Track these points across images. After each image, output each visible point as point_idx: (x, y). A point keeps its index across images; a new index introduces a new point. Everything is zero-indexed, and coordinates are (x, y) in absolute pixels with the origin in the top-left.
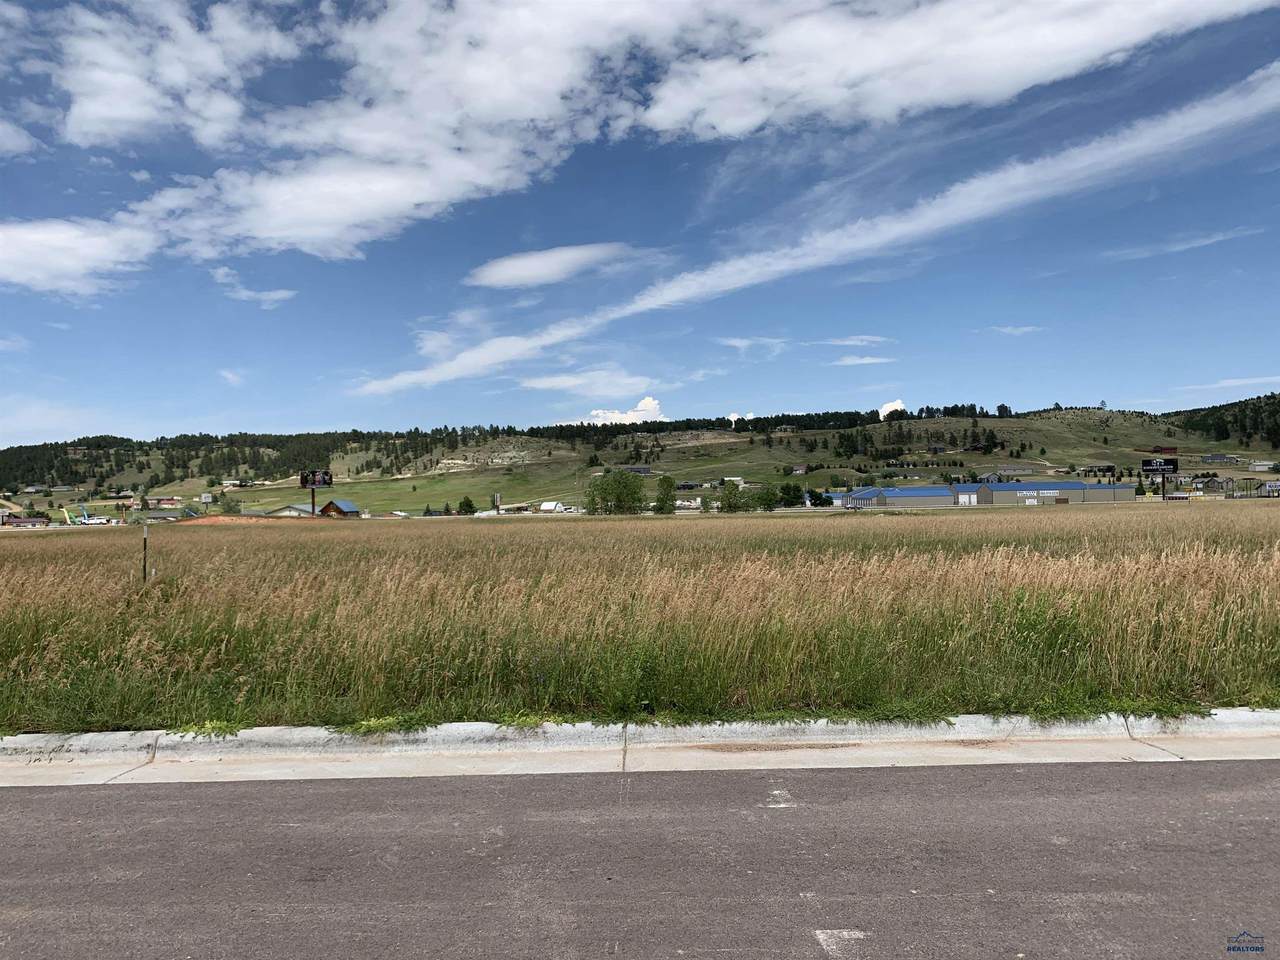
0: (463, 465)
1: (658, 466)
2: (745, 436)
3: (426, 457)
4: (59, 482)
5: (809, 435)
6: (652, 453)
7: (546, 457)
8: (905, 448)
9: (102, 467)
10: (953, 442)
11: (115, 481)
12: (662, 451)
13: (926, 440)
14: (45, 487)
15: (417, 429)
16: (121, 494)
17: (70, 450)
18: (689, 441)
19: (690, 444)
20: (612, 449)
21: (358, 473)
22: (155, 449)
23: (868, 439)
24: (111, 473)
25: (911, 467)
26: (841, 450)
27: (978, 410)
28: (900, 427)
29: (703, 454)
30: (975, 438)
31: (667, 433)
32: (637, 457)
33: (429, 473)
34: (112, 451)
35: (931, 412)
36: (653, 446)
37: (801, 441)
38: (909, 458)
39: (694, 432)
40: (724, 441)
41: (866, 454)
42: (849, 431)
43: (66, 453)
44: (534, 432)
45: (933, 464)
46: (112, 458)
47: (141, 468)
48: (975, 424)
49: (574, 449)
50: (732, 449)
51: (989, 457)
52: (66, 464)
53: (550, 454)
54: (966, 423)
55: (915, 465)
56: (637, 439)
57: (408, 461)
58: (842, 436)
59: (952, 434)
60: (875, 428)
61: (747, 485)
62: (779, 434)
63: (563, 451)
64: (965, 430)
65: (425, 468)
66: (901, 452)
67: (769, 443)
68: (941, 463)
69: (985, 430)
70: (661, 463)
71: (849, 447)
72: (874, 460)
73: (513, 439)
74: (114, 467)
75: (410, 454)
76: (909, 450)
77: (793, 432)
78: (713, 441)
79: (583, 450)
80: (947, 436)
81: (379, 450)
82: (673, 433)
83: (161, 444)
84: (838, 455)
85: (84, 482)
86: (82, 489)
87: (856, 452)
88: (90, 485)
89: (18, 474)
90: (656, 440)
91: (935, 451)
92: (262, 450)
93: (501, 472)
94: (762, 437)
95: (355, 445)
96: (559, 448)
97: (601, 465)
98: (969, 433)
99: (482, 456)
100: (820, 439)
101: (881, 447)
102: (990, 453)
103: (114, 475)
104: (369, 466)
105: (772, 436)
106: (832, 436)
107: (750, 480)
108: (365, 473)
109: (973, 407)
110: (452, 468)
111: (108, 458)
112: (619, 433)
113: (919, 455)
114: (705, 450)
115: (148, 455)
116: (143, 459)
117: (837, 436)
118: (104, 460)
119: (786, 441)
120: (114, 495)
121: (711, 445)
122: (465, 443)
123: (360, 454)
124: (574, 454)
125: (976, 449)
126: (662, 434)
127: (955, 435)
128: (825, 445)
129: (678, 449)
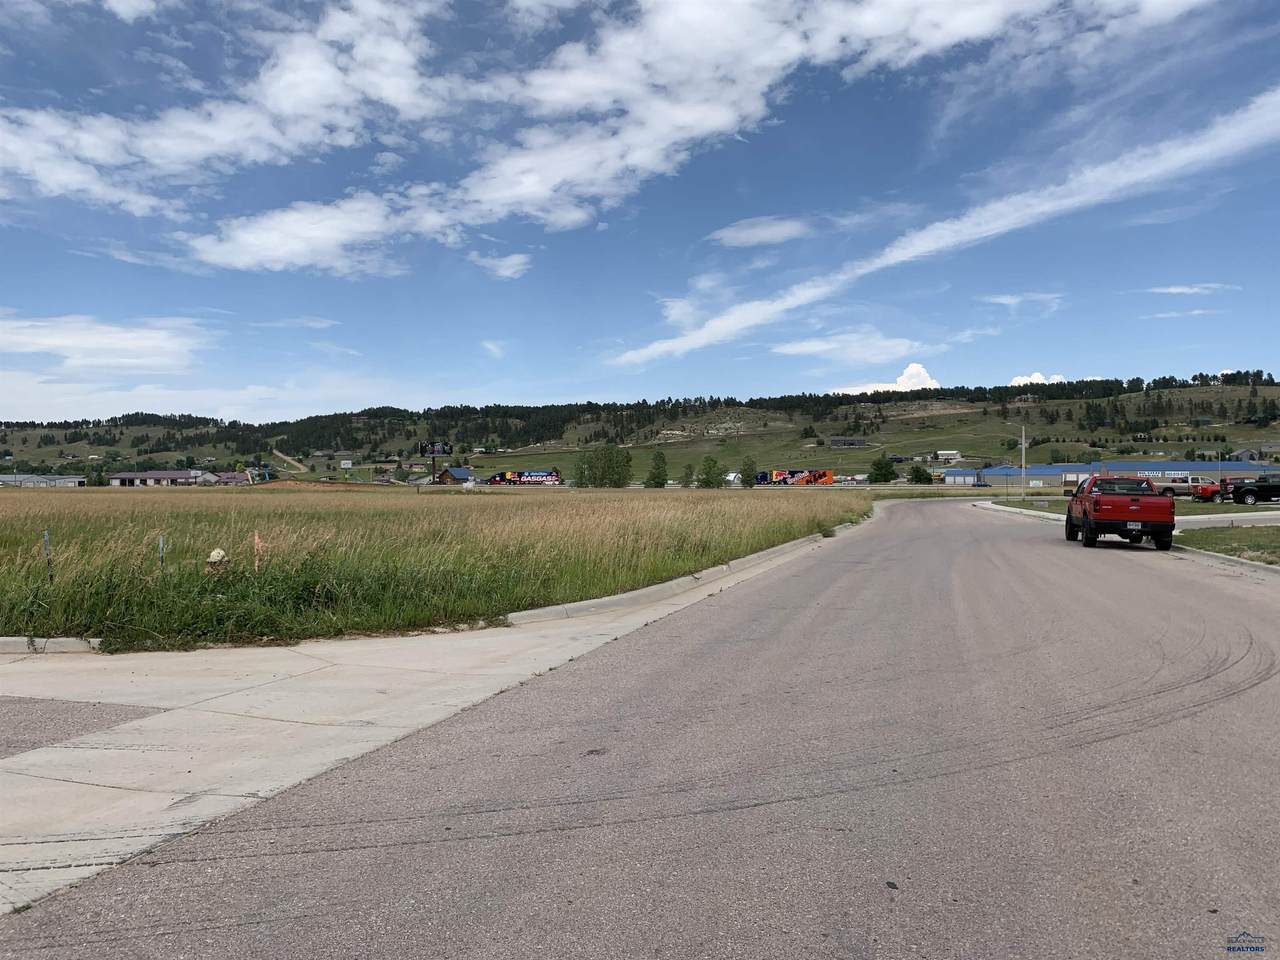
0: (681, 435)
1: (877, 438)
2: (979, 406)
3: (648, 429)
4: (342, 448)
5: (1051, 405)
6: (872, 424)
7: (762, 429)
8: (1160, 421)
9: (377, 434)
10: (1223, 414)
11: (386, 447)
12: (884, 422)
13: (1188, 412)
14: (330, 452)
15: (644, 400)
16: (390, 458)
17: (354, 419)
18: (916, 412)
19: (915, 415)
20: (831, 420)
21: (587, 442)
22: (422, 419)
23: (1118, 411)
24: (384, 440)
25: (1161, 441)
26: (1085, 423)
27: (1265, 377)
28: (1159, 397)
29: (928, 425)
30: (1252, 408)
31: (892, 403)
32: (856, 428)
33: (649, 443)
34: (386, 421)
35: (1203, 379)
36: (876, 417)
37: (1041, 411)
38: (1164, 432)
39: (922, 402)
40: (955, 412)
41: (1113, 427)
42: (1097, 401)
43: (351, 422)
44: (752, 403)
45: (1187, 439)
46: (387, 426)
47: (409, 435)
48: (1254, 393)
49: (791, 420)
50: (961, 420)
51: (1263, 432)
52: (349, 431)
53: (765, 425)
54: (1243, 392)
55: (1165, 440)
56: (859, 410)
57: (632, 431)
58: (1089, 407)
59: (1222, 404)
60: (1129, 398)
61: (963, 460)
62: (1019, 404)
63: (779, 422)
64: (1240, 401)
65: (646, 438)
66: (1155, 425)
67: (1004, 414)
68: (1199, 438)
69: (1265, 400)
70: (881, 436)
71: (1096, 419)
72: (1122, 433)
73: (730, 410)
74: (387, 435)
75: (634, 425)
76: (1166, 422)
77: (1034, 402)
78: (942, 412)
79: (800, 421)
80: (1216, 407)
81: (608, 421)
82: (899, 404)
83: (428, 413)
84: (1082, 427)
85: (362, 448)
86: (359, 454)
87: (1102, 424)
88: (365, 451)
89: (312, 440)
90: (879, 410)
91: (1197, 424)
92: (510, 421)
93: (715, 443)
94: (998, 407)
95: (589, 416)
96: (776, 420)
97: (816, 436)
98: (1245, 404)
99: (699, 428)
100: (1063, 410)
101: (1132, 418)
102: (1265, 426)
103: (386, 442)
104: (597, 436)
105: (1009, 406)
106: (1078, 406)
107: (970, 453)
108: (593, 443)
109: (1259, 374)
110: (670, 438)
111: (382, 426)
112: (841, 404)
113: (1178, 429)
114: (931, 422)
115: (415, 424)
116: (411, 428)
117: (1084, 406)
118: (379, 429)
119: (1023, 412)
120: (383, 459)
121: (939, 416)
122: (685, 413)
123: (591, 425)
124: (791, 426)
125: (1249, 421)
126: (887, 404)
127: (1227, 406)
128: (1069, 416)
129: (901, 420)
